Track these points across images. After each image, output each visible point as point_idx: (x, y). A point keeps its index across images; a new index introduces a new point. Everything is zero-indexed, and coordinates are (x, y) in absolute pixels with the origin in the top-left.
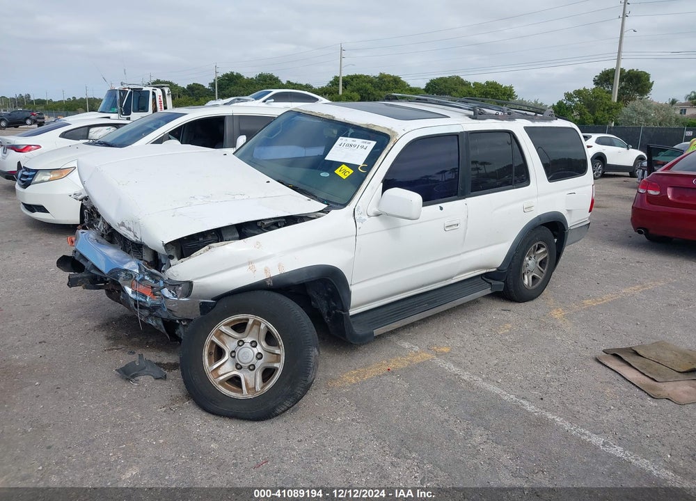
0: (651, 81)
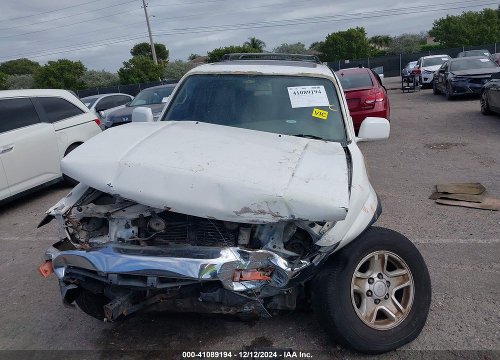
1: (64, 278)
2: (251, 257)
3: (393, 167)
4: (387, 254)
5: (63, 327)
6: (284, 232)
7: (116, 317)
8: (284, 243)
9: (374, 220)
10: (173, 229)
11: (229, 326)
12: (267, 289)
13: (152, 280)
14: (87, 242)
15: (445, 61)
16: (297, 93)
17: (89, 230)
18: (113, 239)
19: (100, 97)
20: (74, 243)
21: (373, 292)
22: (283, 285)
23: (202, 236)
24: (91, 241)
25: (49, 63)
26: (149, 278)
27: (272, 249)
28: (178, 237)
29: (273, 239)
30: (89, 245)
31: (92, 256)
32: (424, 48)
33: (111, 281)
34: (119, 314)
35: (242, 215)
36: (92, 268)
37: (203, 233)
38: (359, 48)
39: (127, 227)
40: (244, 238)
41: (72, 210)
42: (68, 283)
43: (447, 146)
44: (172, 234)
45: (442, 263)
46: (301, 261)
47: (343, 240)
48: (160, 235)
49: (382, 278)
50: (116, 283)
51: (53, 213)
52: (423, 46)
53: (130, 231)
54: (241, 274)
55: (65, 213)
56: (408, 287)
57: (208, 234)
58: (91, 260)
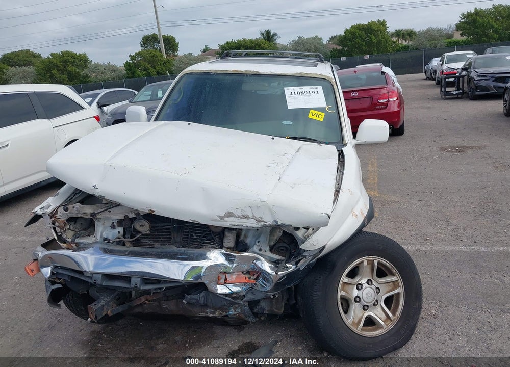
0: (177, 42)
1: (49, 278)
2: (236, 260)
3: (403, 170)
4: (376, 260)
5: (51, 328)
6: (270, 235)
7: (100, 317)
8: (269, 246)
9: (363, 225)
10: (157, 230)
11: (218, 330)
12: (253, 293)
13: (135, 281)
14: (73, 241)
15: (470, 58)
16: (293, 94)
17: (76, 230)
18: (99, 238)
19: (103, 92)
20: (61, 242)
21: (361, 298)
22: (268, 289)
23: (188, 238)
24: (77, 241)
25: (52, 55)
26: (132, 279)
27: (258, 252)
28: (162, 238)
29: (258, 242)
30: (76, 245)
31: (78, 256)
32: (450, 42)
33: (95, 281)
34: (104, 314)
35: (225, 219)
36: (77, 268)
37: (188, 235)
38: (379, 42)
39: (113, 227)
40: (230, 241)
41: (58, 210)
42: (53, 283)
43: (462, 149)
44: (158, 235)
45: (441, 271)
46: (287, 265)
47: (328, 244)
48: (145, 236)
49: (372, 284)
50: (100, 283)
51: (39, 212)
52: (449, 40)
53: (116, 231)
54: (226, 277)
55: (52, 213)
56: (398, 294)
57: (192, 236)
58: (76, 260)
